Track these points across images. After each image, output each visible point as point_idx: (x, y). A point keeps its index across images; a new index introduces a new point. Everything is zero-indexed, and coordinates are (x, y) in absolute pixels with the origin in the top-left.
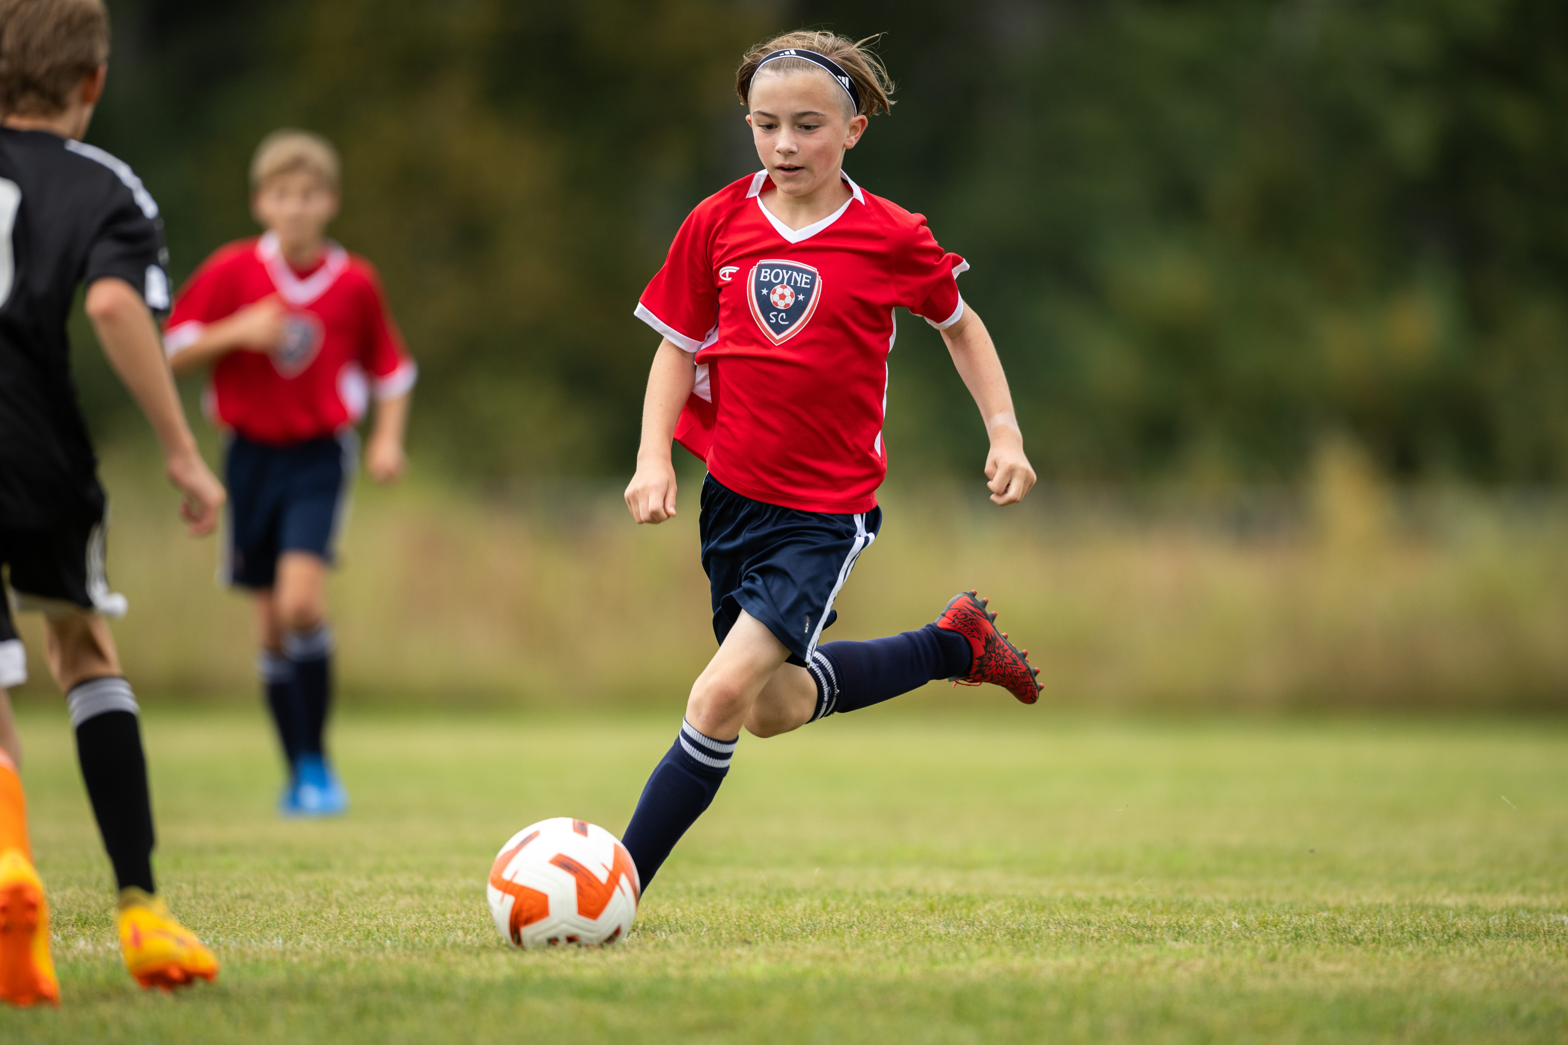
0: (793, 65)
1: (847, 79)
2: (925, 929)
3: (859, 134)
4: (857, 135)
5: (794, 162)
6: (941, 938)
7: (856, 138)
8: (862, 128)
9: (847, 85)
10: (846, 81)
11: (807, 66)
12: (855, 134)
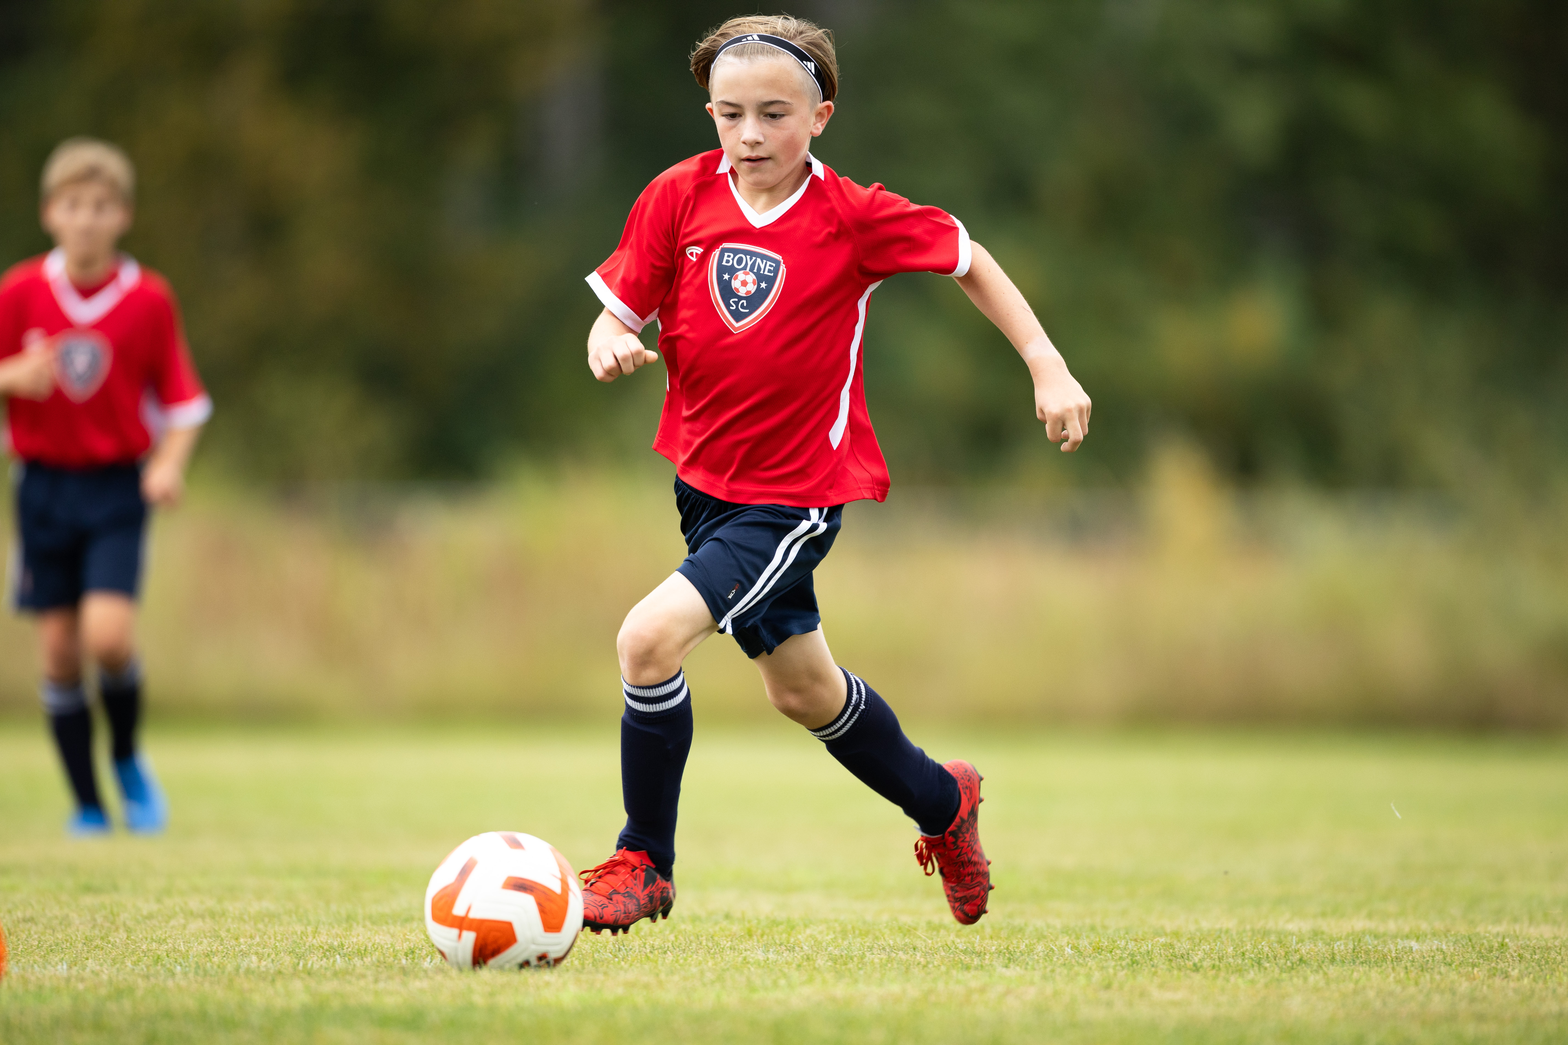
0: (757, 51)
1: (813, 64)
2: (743, 955)
3: (825, 121)
4: (823, 122)
5: (760, 152)
6: (759, 965)
7: (822, 125)
8: (828, 113)
9: (813, 71)
10: (811, 66)
11: (772, 53)
12: (821, 121)
